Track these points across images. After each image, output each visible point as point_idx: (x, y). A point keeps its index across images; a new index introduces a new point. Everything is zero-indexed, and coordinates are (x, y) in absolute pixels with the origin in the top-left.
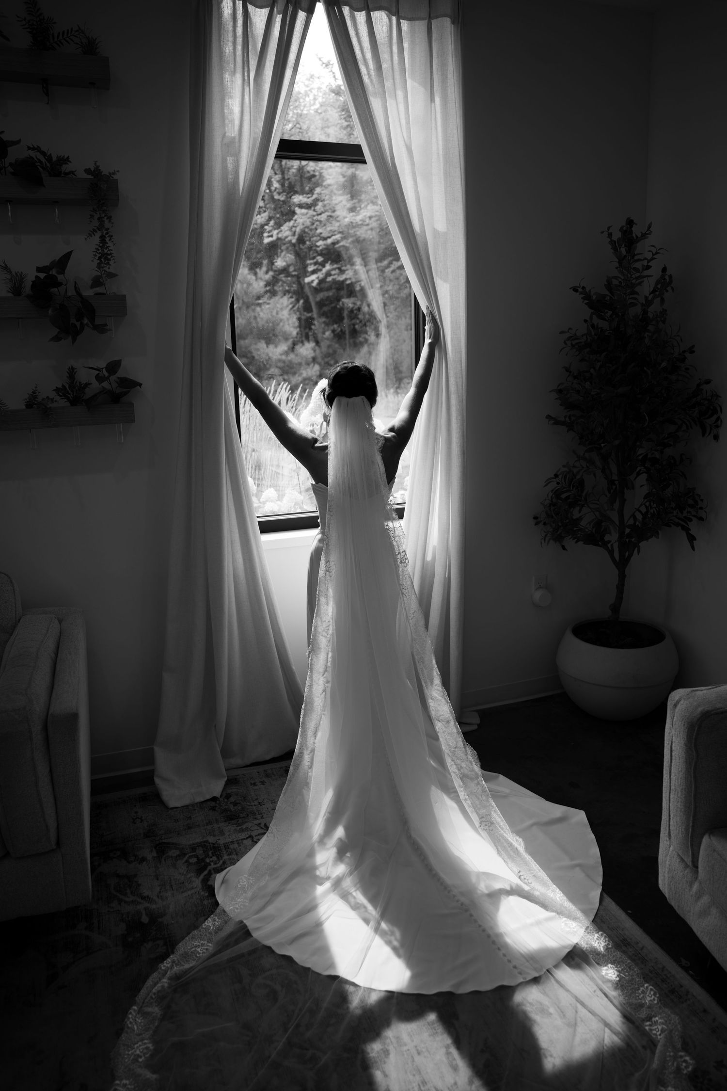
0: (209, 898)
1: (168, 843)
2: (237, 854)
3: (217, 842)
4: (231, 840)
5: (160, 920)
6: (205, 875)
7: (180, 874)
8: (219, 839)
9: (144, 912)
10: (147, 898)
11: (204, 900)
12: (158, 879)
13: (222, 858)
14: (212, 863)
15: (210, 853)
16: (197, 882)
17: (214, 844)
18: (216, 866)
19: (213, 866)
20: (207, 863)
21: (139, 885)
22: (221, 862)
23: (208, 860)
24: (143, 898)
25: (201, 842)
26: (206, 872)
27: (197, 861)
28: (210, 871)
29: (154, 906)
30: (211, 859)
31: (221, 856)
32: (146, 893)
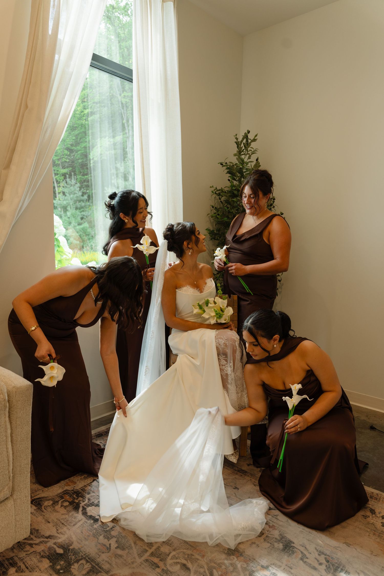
0: (96, 523)
1: (40, 498)
2: (93, 492)
3: (74, 489)
4: (83, 485)
5: (71, 547)
6: (82, 510)
7: (62, 514)
8: (75, 487)
9: (55, 546)
10: (49, 537)
11: (93, 525)
12: (49, 522)
13: (85, 497)
14: (81, 502)
15: (75, 496)
16: (80, 516)
17: (72, 490)
18: (85, 503)
19: (82, 504)
20: (77, 503)
21: (38, 530)
22: (87, 500)
23: (77, 501)
24: (47, 538)
25: (63, 492)
26: (81, 509)
27: (69, 503)
28: (83, 507)
29: (59, 541)
30: (78, 500)
31: (84, 496)
32: (47, 534)
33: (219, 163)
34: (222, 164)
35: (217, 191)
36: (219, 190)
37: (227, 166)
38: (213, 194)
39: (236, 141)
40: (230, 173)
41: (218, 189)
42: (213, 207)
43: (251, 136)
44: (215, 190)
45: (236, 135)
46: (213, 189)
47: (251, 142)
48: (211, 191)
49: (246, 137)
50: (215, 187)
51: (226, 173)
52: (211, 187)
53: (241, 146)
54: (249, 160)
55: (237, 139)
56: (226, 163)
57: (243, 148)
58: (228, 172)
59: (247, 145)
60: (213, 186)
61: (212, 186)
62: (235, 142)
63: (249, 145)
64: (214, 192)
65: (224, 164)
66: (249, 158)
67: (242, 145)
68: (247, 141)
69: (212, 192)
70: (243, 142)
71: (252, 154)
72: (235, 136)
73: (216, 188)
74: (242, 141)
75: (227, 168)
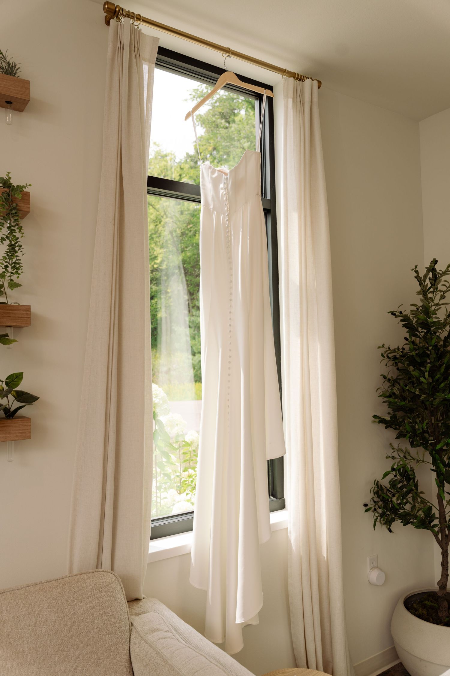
33: (389, 313)
34: (393, 313)
35: (389, 353)
36: (394, 351)
37: (402, 317)
38: (384, 358)
39: (416, 275)
40: (407, 328)
41: (392, 348)
42: (385, 377)
43: (440, 267)
44: (387, 351)
45: (416, 267)
46: (382, 350)
47: (441, 277)
48: (381, 353)
49: (431, 269)
50: (386, 346)
51: (403, 327)
52: (379, 348)
53: (426, 283)
54: (442, 301)
55: (417, 272)
56: (401, 313)
57: (429, 285)
58: (404, 326)
59: (435, 279)
60: (384, 345)
61: (381, 345)
62: (416, 277)
63: (438, 281)
64: (385, 355)
65: (397, 314)
66: (443, 297)
67: (428, 281)
68: (434, 275)
69: (382, 355)
70: (428, 277)
71: (446, 292)
72: (413, 270)
73: (389, 348)
74: (425, 276)
75: (402, 321)
